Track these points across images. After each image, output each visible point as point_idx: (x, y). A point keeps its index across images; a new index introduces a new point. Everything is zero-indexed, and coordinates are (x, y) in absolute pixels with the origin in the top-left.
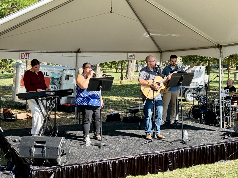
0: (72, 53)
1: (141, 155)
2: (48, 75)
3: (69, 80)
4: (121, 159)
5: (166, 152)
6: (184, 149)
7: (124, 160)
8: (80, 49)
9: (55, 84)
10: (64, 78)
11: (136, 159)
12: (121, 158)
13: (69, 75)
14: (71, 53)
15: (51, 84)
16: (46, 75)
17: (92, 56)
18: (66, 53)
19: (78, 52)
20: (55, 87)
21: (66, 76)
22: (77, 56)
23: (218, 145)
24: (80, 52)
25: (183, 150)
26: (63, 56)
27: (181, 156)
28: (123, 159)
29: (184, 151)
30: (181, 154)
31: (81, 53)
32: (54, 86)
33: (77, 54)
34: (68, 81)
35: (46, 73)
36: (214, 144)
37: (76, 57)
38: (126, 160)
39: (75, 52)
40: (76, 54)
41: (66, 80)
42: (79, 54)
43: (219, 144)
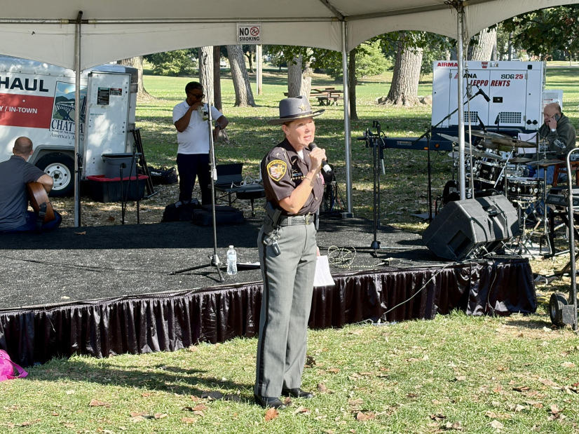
0: (62, 23)
1: (122, 300)
2: (47, 91)
3: (108, 104)
4: (62, 309)
5: (196, 294)
6: (249, 288)
7: (70, 310)
8: (81, 13)
9: (68, 116)
10: (93, 98)
11: (106, 309)
12: (64, 305)
13: (108, 91)
14: (59, 25)
15: (57, 117)
16: (41, 89)
17: (124, 33)
18: (42, 23)
19: (79, 20)
20: (69, 126)
21: (100, 91)
22: (78, 34)
23: (356, 279)
24: (86, 22)
25: (246, 290)
26: (34, 33)
27: (241, 304)
28: (68, 307)
29: (249, 292)
30: (241, 300)
31: (88, 23)
32: (64, 122)
33: (76, 27)
34: (106, 106)
35: (42, 82)
36: (344, 276)
37: (74, 36)
38: (76, 311)
39: (71, 22)
40: (72, 26)
41: (100, 106)
42: (83, 25)
43: (359, 277)
